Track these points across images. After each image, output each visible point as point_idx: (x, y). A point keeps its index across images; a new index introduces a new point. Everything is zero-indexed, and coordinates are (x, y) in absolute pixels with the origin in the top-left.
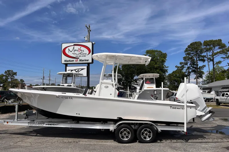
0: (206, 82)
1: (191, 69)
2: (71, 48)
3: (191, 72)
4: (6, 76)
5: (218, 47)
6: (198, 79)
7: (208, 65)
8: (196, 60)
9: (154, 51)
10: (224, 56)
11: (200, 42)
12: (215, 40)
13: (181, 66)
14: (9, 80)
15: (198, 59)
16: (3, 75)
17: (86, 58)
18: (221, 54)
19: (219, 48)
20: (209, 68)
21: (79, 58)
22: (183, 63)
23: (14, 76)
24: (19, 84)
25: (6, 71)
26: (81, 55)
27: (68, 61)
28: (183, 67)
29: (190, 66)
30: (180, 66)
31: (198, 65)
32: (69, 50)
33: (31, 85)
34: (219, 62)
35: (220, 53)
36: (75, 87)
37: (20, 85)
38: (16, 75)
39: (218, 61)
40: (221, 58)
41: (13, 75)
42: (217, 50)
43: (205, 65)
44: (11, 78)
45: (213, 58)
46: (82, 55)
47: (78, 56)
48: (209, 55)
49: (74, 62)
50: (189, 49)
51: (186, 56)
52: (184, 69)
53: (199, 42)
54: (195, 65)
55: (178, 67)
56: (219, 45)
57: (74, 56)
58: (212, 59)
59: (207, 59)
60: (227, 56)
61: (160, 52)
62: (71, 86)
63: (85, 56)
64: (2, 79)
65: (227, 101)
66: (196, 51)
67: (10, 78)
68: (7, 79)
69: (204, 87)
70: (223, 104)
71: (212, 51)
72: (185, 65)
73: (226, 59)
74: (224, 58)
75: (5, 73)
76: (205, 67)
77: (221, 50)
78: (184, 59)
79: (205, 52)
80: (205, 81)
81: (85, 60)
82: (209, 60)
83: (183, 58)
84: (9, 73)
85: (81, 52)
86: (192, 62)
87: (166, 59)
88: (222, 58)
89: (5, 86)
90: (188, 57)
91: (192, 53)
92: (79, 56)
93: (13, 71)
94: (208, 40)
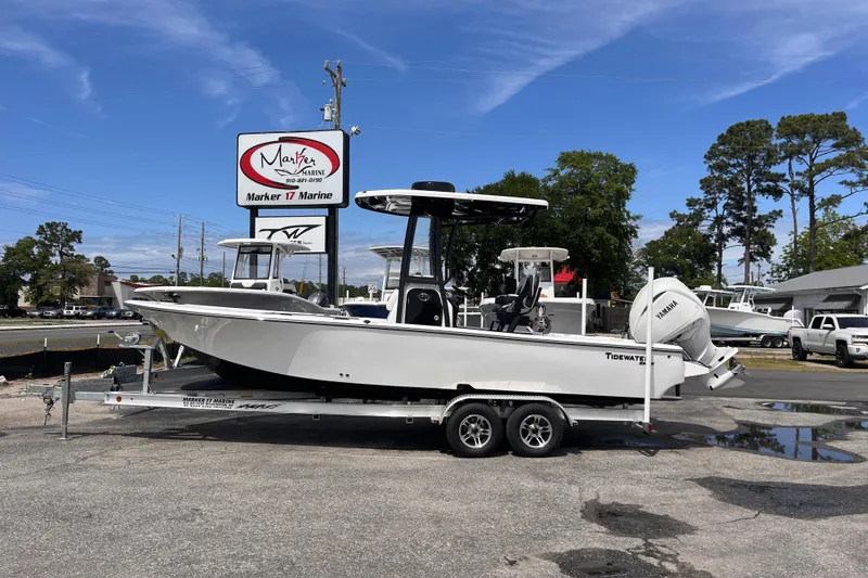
0: (783, 274)
1: (728, 224)
2: (270, 152)
3: (729, 236)
4: (43, 244)
5: (831, 142)
6: (751, 263)
7: (793, 209)
8: (746, 190)
9: (589, 155)
10: (854, 178)
11: (767, 122)
12: (822, 117)
13: (692, 211)
14: (56, 259)
15: (754, 187)
16: (30, 243)
17: (324, 188)
18: (841, 167)
19: (833, 146)
20: (795, 221)
21: (297, 187)
22: (697, 202)
23: (71, 244)
24: (92, 273)
25: (41, 227)
26: (305, 177)
27: (259, 198)
28: (697, 217)
29: (726, 212)
30: (687, 211)
31: (755, 209)
32: (263, 156)
33: (135, 279)
34: (834, 200)
35: (837, 163)
36: (280, 293)
37: (96, 277)
38: (80, 242)
39: (829, 196)
40: (842, 183)
41: (68, 241)
42: (827, 151)
43: (781, 211)
44: (61, 252)
45: (812, 183)
46: (308, 177)
47: (294, 181)
48: (798, 174)
49: (282, 201)
50: (721, 147)
51: (712, 173)
52: (704, 223)
53: (761, 122)
54: (744, 209)
55: (680, 218)
56: (835, 136)
57: (282, 180)
58: (808, 186)
59: (789, 189)
60: (865, 177)
61: (610, 158)
62: (265, 286)
63: (319, 180)
64: (28, 255)
65: (827, 345)
66: (751, 158)
67: (57, 253)
68: (45, 257)
69: (761, 292)
70: (815, 356)
71: (807, 158)
72: (706, 211)
73: (860, 188)
74: (852, 184)
75: (38, 233)
76: (779, 219)
77: (844, 153)
78: (702, 188)
79: (784, 158)
80: (779, 269)
81: (320, 196)
82: (796, 192)
83: (701, 182)
84: (53, 234)
85: (304, 165)
86: (733, 199)
87: (633, 186)
88: (844, 183)
89: (41, 282)
90: (718, 179)
91: (734, 166)
92: (300, 181)
93: (68, 227)
94: (797, 115)
